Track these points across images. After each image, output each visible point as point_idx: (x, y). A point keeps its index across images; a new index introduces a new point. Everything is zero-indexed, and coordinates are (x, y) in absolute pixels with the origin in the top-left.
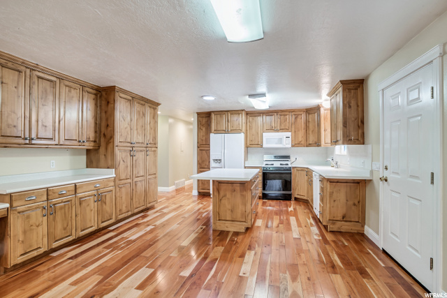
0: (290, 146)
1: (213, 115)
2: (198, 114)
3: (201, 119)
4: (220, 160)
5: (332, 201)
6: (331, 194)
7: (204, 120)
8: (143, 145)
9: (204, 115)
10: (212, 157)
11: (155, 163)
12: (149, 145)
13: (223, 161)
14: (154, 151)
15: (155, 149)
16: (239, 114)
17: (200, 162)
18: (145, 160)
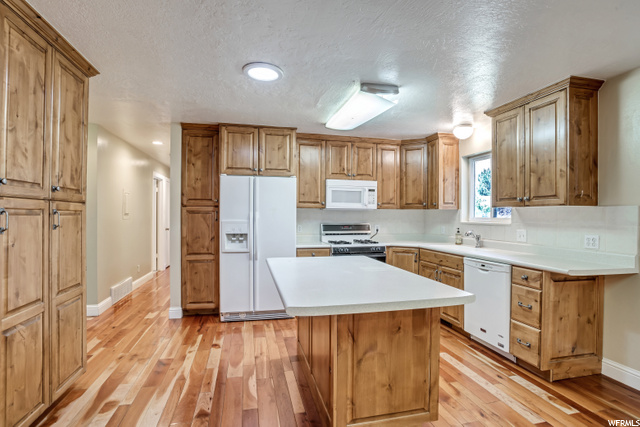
0: (375, 206)
1: (224, 133)
2: (185, 127)
3: (192, 140)
4: (245, 236)
5: (557, 319)
6: (556, 305)
7: (199, 144)
8: (37, 191)
9: (201, 132)
10: (225, 229)
11: (79, 254)
12: (59, 194)
13: (251, 237)
14: (76, 213)
15: (78, 206)
16: (285, 136)
17: (189, 239)
18: (46, 243)
